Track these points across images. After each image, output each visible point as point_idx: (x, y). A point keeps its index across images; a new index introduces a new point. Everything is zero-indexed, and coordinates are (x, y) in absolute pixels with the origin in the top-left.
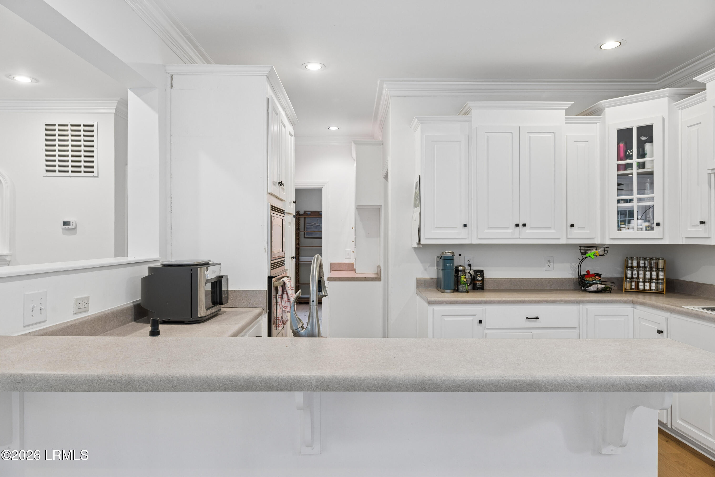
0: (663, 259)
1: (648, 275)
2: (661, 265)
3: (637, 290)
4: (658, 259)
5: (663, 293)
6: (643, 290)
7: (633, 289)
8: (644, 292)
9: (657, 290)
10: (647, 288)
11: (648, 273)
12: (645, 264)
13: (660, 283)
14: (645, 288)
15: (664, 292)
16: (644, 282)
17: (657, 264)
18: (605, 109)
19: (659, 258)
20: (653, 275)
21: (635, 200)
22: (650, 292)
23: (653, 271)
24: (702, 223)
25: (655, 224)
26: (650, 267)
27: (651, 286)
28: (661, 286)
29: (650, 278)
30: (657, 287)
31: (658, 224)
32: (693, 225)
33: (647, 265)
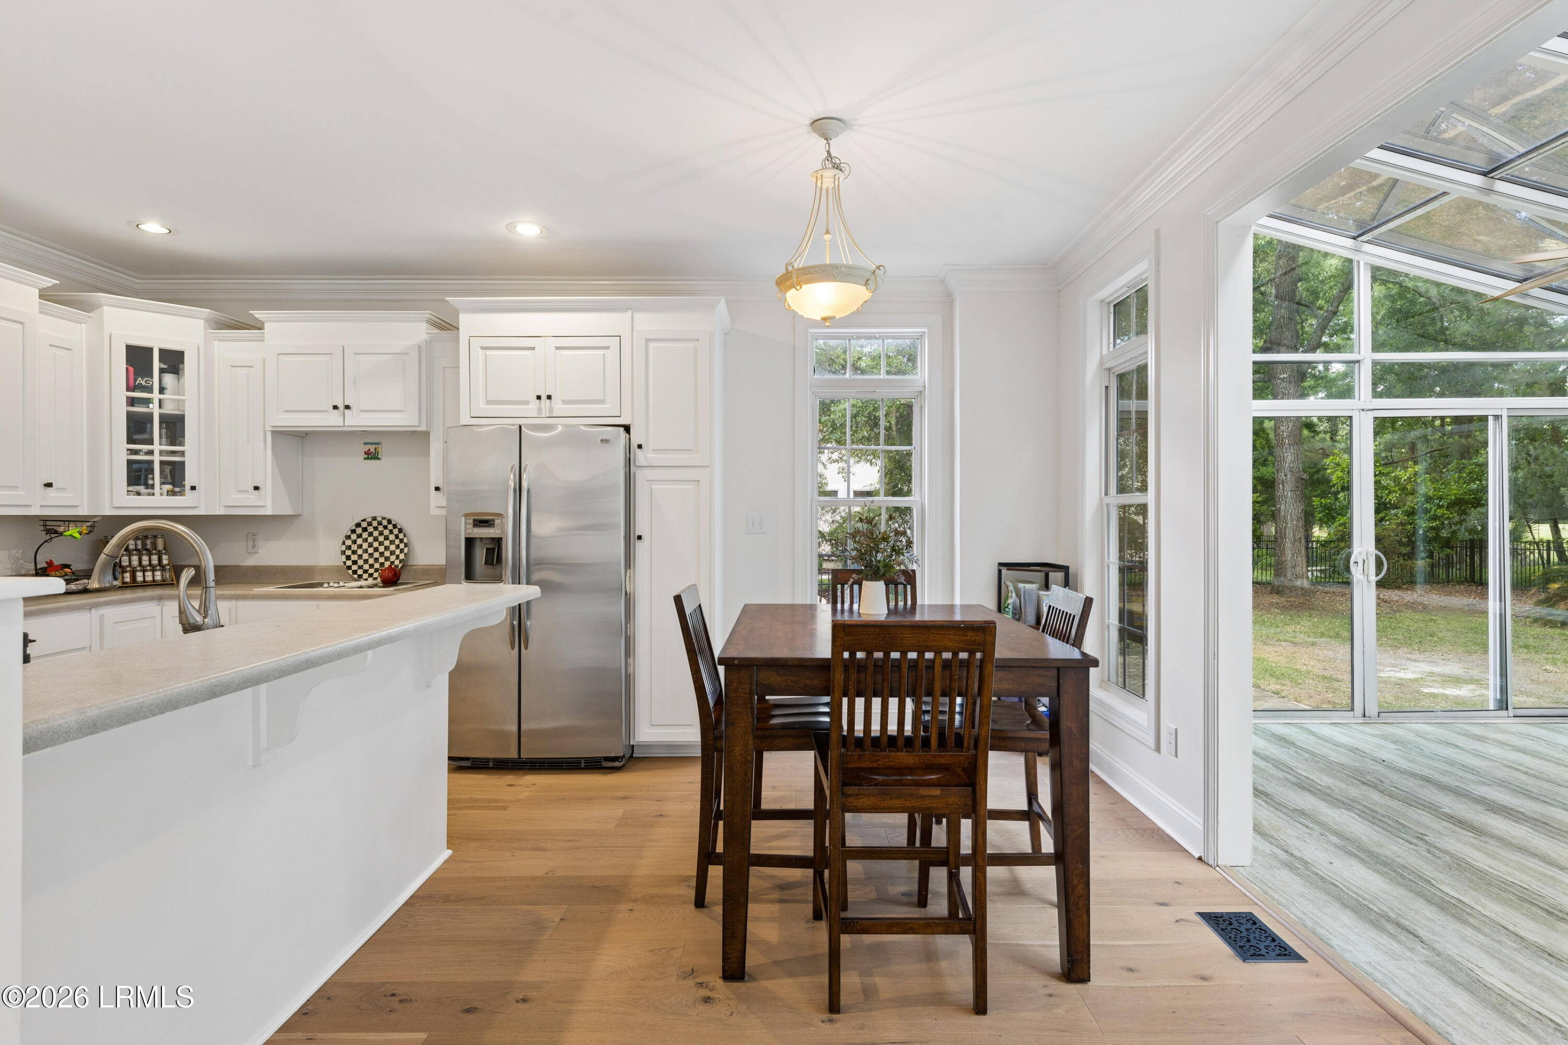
0: (163, 536)
2: (160, 546)
3: (133, 583)
4: (155, 537)
5: (173, 584)
7: (127, 583)
8: (145, 585)
9: (164, 581)
10: (149, 579)
11: (145, 559)
12: (136, 545)
13: (168, 571)
14: (146, 579)
16: (144, 571)
17: (154, 545)
18: (102, 306)
20: (154, 560)
21: (157, 453)
22: (154, 584)
23: (152, 554)
24: (256, 488)
25: (187, 488)
26: (146, 550)
27: (153, 576)
28: (167, 575)
29: (150, 565)
30: (162, 576)
31: (193, 488)
32: (239, 491)
33: (139, 547)
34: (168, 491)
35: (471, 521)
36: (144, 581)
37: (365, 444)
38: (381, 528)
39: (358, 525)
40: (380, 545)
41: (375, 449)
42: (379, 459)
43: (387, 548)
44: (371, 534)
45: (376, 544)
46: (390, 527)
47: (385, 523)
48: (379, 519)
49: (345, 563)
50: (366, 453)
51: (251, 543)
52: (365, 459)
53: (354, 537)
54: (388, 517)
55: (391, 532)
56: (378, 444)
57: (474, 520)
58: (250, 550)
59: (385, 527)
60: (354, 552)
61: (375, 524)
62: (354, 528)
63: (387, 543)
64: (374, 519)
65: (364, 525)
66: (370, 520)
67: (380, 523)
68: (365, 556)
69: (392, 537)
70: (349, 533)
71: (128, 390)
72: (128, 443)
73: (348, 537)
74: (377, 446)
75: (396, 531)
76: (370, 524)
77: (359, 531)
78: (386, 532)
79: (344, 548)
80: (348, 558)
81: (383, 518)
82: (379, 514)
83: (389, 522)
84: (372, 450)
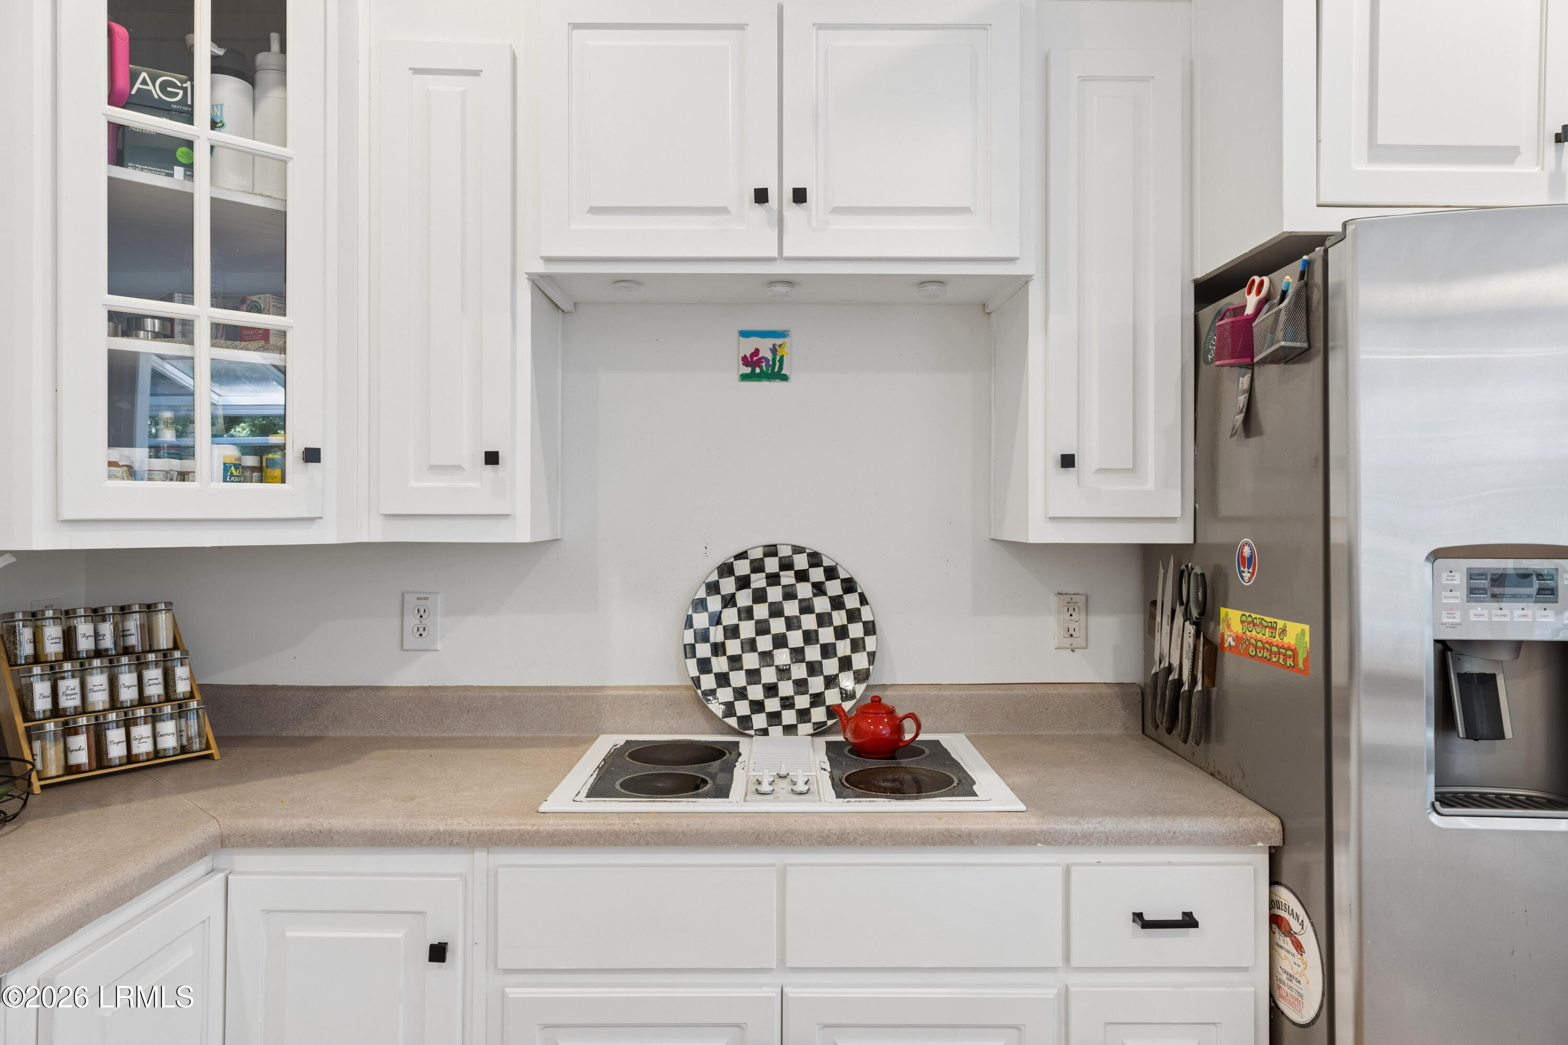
0: (170, 606)
1: (129, 687)
2: (165, 635)
3: (98, 768)
4: (150, 609)
6: (125, 761)
7: (78, 765)
8: (133, 769)
9: (185, 749)
10: (143, 747)
11: (127, 679)
12: (97, 636)
13: (187, 713)
14: (135, 750)
15: (214, 750)
16: (128, 724)
17: (149, 634)
19: (156, 605)
20: (151, 682)
22: (157, 764)
23: (146, 665)
24: (492, 458)
25: (293, 454)
26: (127, 651)
27: (155, 736)
28: (193, 726)
29: (142, 700)
30: (179, 732)
31: (312, 455)
32: (433, 468)
33: (107, 643)
34: (226, 467)
35: (1459, 580)
36: (130, 757)
37: (745, 334)
38: (787, 578)
39: (726, 570)
40: (789, 628)
41: (774, 350)
42: (785, 378)
43: (810, 637)
44: (760, 596)
45: (778, 626)
46: (817, 575)
47: (801, 562)
48: (785, 551)
49: (697, 682)
50: (745, 361)
51: (412, 621)
52: (744, 377)
53: (714, 603)
54: (812, 545)
55: (819, 589)
56: (782, 334)
57: (1472, 575)
58: (411, 640)
59: (802, 576)
60: (718, 649)
61: (772, 565)
62: (714, 577)
63: (809, 622)
64: (771, 551)
65: (742, 568)
66: (757, 554)
67: (786, 565)
68: (751, 661)
69: (822, 604)
70: (702, 593)
71: (114, 99)
72: (111, 292)
73: (700, 605)
74: (778, 341)
75: (834, 588)
76: (757, 567)
77: (728, 585)
78: (804, 590)
79: (689, 637)
80: (704, 666)
81: (798, 550)
82: (785, 540)
83: (815, 559)
84: (765, 353)
